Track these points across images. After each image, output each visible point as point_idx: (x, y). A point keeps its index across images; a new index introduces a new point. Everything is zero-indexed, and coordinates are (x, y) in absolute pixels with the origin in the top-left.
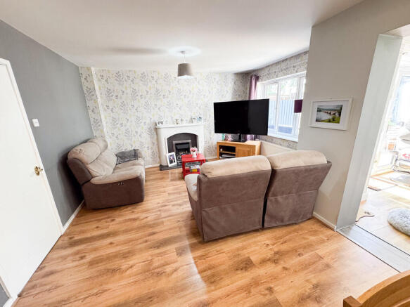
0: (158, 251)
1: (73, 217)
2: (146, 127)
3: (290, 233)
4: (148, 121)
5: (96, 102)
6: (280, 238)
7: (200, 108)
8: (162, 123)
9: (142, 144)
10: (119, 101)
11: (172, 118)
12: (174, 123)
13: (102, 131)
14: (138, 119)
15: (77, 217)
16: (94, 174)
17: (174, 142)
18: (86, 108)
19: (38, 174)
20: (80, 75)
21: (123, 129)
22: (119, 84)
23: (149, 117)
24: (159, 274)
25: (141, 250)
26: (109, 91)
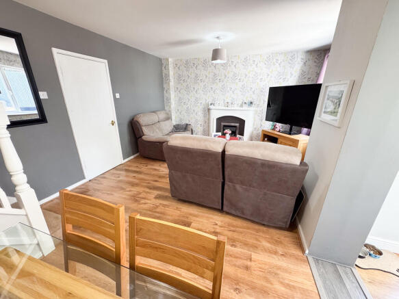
0: (148, 190)
1: (132, 157)
2: (202, 107)
3: (248, 228)
4: (204, 102)
5: (169, 84)
6: (233, 226)
7: (254, 92)
8: (214, 104)
9: (197, 121)
10: (185, 84)
11: (224, 100)
12: (225, 106)
13: (170, 107)
14: (197, 99)
15: (134, 158)
16: (145, 133)
17: (223, 124)
18: (163, 89)
19: (113, 124)
20: (162, 64)
21: (185, 107)
22: (187, 70)
23: (205, 98)
24: (136, 201)
25: (142, 186)
26: (180, 76)
